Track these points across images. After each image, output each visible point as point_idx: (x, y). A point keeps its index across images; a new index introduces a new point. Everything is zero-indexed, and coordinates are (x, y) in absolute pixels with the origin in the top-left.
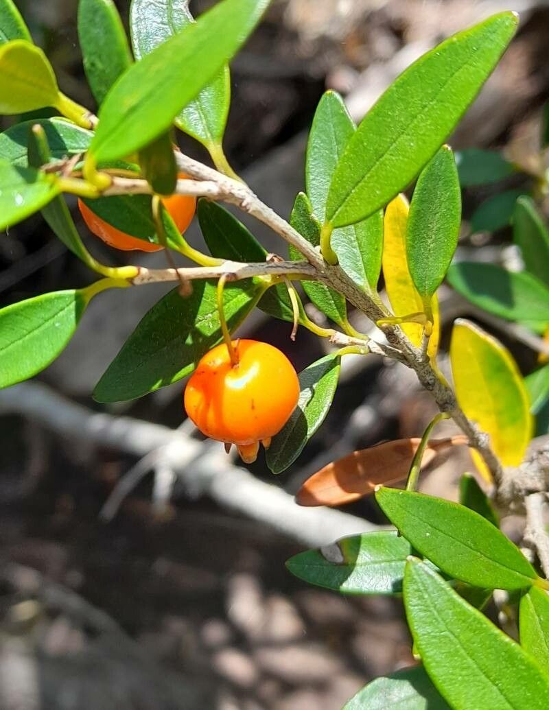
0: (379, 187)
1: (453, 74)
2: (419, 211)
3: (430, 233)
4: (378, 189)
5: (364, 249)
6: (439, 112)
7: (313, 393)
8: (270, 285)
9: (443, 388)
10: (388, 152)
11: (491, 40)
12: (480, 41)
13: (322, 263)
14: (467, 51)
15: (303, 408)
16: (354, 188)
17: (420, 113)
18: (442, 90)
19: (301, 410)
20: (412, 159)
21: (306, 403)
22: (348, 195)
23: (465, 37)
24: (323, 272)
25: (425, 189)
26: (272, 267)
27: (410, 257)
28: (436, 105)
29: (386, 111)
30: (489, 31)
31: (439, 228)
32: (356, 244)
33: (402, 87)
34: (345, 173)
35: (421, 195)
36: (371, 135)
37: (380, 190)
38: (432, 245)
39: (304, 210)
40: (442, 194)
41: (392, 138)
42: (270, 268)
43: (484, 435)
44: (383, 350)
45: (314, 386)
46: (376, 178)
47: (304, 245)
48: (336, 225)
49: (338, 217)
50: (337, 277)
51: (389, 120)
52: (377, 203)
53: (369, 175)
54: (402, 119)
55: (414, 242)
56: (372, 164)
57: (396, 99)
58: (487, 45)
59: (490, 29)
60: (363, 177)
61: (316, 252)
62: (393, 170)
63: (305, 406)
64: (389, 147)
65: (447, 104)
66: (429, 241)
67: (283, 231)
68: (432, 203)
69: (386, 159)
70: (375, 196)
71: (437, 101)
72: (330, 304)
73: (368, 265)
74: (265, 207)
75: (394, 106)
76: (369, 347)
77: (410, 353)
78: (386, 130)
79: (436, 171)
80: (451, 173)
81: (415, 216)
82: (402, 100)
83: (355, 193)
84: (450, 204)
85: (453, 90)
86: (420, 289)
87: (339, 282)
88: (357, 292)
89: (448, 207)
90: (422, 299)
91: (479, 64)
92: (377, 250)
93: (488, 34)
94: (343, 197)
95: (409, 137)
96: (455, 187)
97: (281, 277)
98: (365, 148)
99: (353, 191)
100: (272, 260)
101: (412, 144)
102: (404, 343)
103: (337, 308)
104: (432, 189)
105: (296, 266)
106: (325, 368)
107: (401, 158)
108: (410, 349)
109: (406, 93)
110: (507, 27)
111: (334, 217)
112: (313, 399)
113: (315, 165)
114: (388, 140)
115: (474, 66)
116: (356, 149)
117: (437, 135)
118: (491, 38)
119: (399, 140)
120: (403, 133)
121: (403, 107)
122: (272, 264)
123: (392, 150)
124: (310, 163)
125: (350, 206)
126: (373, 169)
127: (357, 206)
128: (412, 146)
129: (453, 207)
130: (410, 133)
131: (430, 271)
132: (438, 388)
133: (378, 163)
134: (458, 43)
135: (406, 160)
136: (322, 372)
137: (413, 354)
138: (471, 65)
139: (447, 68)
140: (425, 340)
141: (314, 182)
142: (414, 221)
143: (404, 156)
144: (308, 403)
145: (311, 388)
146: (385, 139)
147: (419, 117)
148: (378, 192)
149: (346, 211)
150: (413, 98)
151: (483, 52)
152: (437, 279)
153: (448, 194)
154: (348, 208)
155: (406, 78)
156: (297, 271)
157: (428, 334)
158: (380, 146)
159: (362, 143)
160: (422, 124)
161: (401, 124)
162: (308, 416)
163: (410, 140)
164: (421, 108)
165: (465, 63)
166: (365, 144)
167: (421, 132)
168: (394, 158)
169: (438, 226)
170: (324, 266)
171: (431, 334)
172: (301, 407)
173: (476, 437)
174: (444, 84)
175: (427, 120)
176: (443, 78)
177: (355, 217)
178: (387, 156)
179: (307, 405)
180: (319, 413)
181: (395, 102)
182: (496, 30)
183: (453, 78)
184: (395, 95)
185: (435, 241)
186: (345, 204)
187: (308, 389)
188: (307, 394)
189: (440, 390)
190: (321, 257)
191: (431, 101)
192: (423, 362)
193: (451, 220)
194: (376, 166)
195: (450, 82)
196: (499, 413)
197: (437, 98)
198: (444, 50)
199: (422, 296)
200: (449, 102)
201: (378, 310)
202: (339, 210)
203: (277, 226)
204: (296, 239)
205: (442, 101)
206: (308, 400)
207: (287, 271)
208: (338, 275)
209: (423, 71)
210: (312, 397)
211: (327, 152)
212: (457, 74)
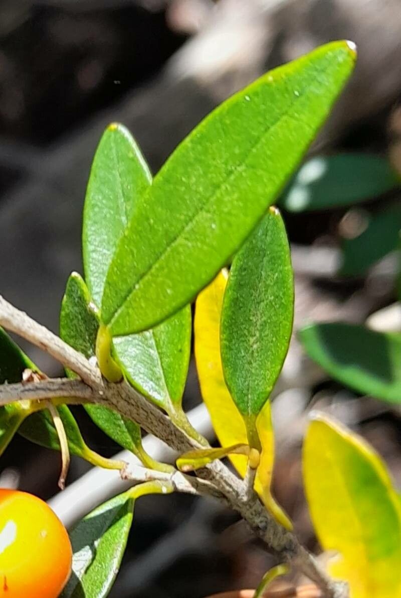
0: (171, 284)
1: (269, 128)
2: (237, 299)
3: (252, 329)
4: (169, 287)
5: (164, 350)
6: (249, 183)
7: (94, 553)
8: (29, 412)
9: (280, 529)
10: (183, 235)
11: (320, 83)
12: (304, 84)
13: (99, 380)
14: (286, 95)
15: (79, 574)
16: (138, 282)
17: (224, 181)
18: (254, 150)
19: (78, 579)
20: (213, 247)
21: (85, 568)
22: (130, 291)
23: (284, 76)
24: (101, 393)
25: (245, 269)
26: (29, 390)
27: (225, 361)
28: (245, 171)
29: (179, 176)
30: (316, 70)
31: (265, 322)
32: (152, 342)
33: (200, 143)
34: (125, 261)
35: (239, 278)
36: (160, 209)
37: (173, 288)
38: (255, 346)
39: (80, 298)
40: (269, 276)
41: (187, 215)
42: (26, 393)
43: (343, 584)
44: (193, 486)
45: (96, 543)
46: (166, 270)
47: (73, 360)
48: (115, 333)
49: (117, 321)
50: (122, 398)
51: (183, 189)
52: (168, 307)
53: (157, 265)
54: (201, 189)
55: (230, 341)
56: (161, 250)
57: (192, 160)
58: (313, 88)
59: (317, 67)
60: (150, 267)
61: (91, 366)
62: (188, 261)
63: (83, 571)
64: (183, 228)
65: (260, 172)
66: (252, 340)
67: (42, 344)
68: (255, 287)
69: (181, 245)
70: (165, 297)
71: (247, 166)
72: (119, 426)
73: (169, 373)
74: (16, 311)
75: (189, 169)
76: (174, 483)
77: (231, 490)
78: (178, 203)
79: (259, 244)
80: (280, 245)
81: (230, 306)
82: (201, 162)
83: (139, 289)
84: (279, 289)
85: (269, 153)
86: (241, 406)
87: (126, 403)
88: (151, 416)
89: (277, 294)
90: (244, 419)
91: (303, 117)
92: (181, 351)
93: (315, 73)
94: (123, 294)
95: (209, 215)
96: (285, 266)
97: (44, 401)
98: (151, 227)
99: (137, 287)
100: (30, 379)
101: (214, 226)
102: (222, 477)
103: (129, 431)
104: (254, 268)
105: (63, 387)
106: (112, 517)
107: (199, 244)
108: (230, 486)
109: (206, 151)
110: (339, 64)
111: (113, 321)
112: (95, 563)
113: (95, 231)
114: (182, 217)
115: (296, 119)
116: (140, 228)
117: (246, 215)
118: (319, 79)
119: (196, 218)
120: (201, 209)
121: (201, 172)
122: (29, 386)
123: (188, 232)
124: (89, 227)
125: (133, 309)
126: (163, 257)
127: (142, 308)
128: (213, 230)
129: (284, 294)
130: (211, 210)
131: (254, 381)
132: (272, 531)
133: (169, 249)
134: (274, 85)
135: (205, 248)
136: (108, 523)
137: (234, 490)
138: (292, 117)
139: (261, 119)
140: (250, 473)
141: (94, 255)
142: (230, 313)
143: (203, 242)
144: (88, 568)
145: (92, 546)
146: (178, 216)
147: (223, 187)
148: (169, 291)
149: (128, 314)
150: (214, 159)
151: (308, 98)
152: (262, 393)
153: (277, 274)
154: (130, 311)
155: (204, 130)
156: (65, 394)
157: (254, 466)
158: (171, 225)
159: (148, 219)
160: (226, 199)
161: (199, 196)
162: (86, 587)
163: (211, 219)
164: (225, 175)
165: (283, 114)
166: (152, 221)
167: (226, 210)
168: (190, 244)
169: (264, 318)
170: (102, 384)
171: (258, 464)
172: (77, 574)
173: (330, 588)
174: (256, 142)
175: (234, 192)
176: (255, 133)
177: (138, 324)
178: (180, 240)
179: (86, 572)
180: (102, 583)
181: (191, 164)
182: (326, 68)
183: (267, 135)
184: (191, 153)
185: (261, 339)
186: (126, 304)
187: (88, 547)
188: (85, 554)
189: (275, 534)
190: (99, 373)
191: (239, 166)
192: (249, 500)
193: (281, 311)
194: (166, 254)
195: (263, 140)
196: (369, 541)
197: (247, 161)
198: (256, 94)
199: (242, 414)
200: (262, 169)
201: (182, 436)
202: (119, 311)
203: (34, 337)
204: (62, 352)
205: (253, 167)
206: (87, 564)
207: (51, 395)
208: (124, 396)
209: (228, 122)
210: (93, 559)
211: (112, 212)
212: (272, 129)
